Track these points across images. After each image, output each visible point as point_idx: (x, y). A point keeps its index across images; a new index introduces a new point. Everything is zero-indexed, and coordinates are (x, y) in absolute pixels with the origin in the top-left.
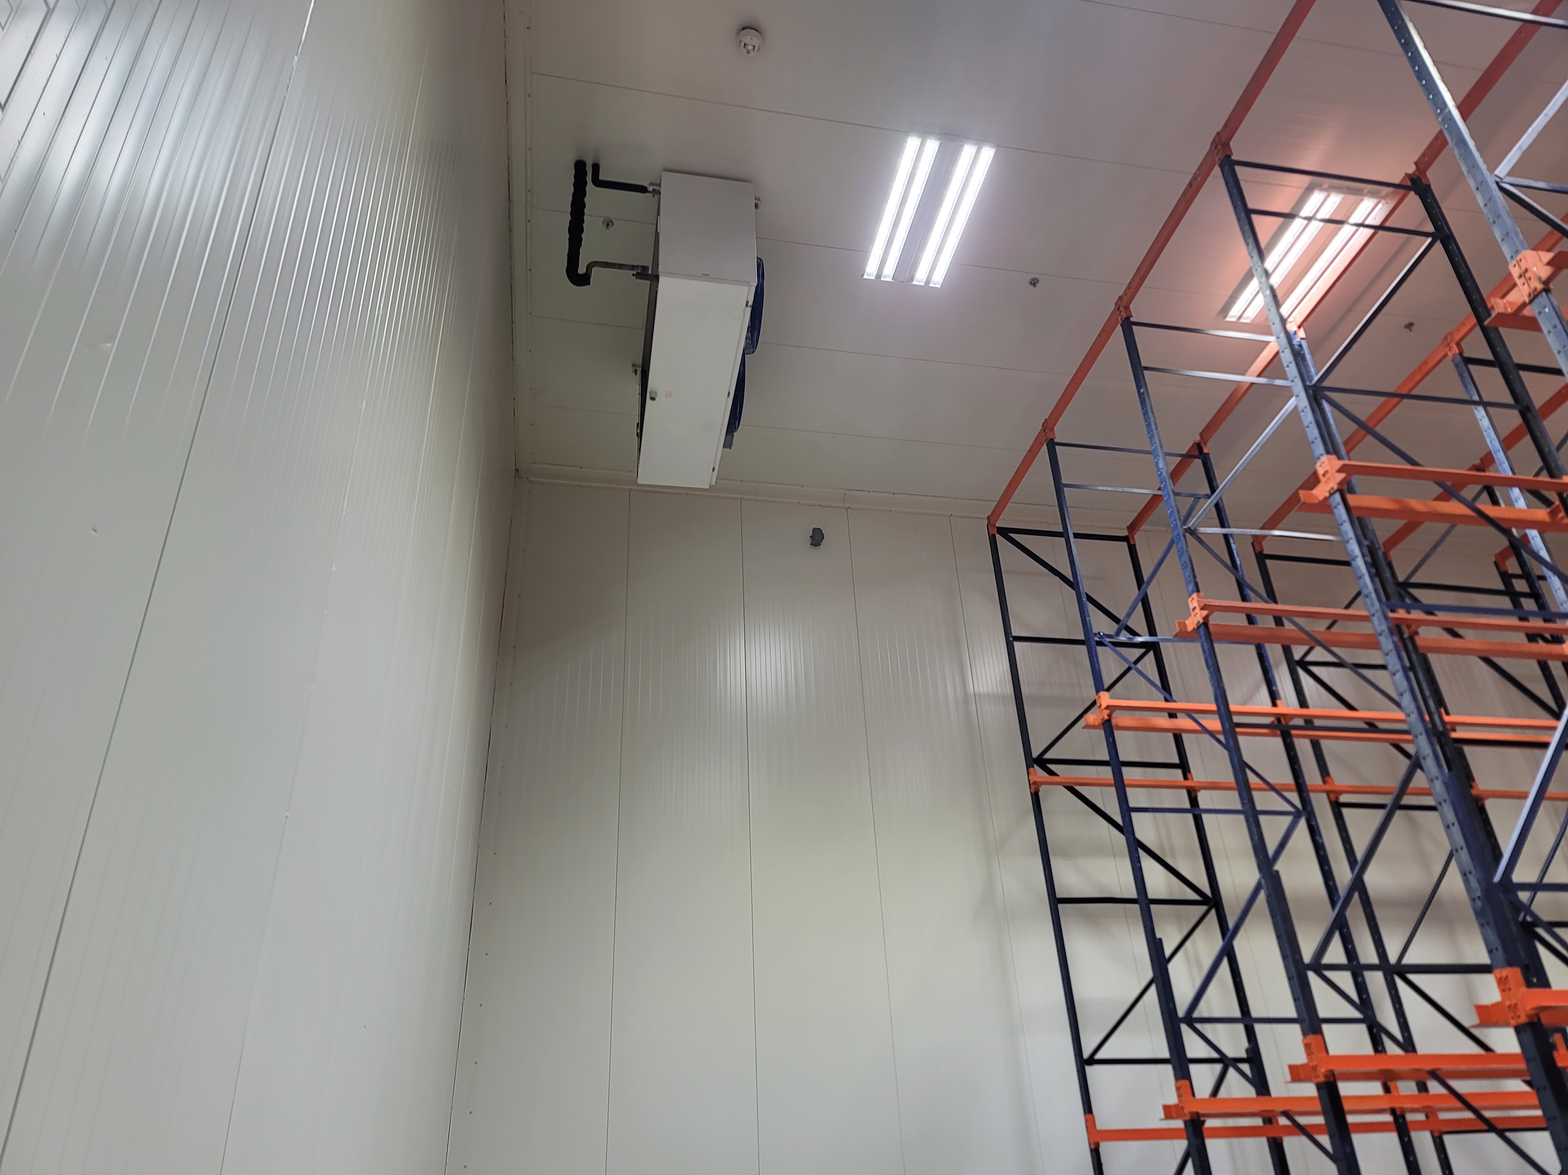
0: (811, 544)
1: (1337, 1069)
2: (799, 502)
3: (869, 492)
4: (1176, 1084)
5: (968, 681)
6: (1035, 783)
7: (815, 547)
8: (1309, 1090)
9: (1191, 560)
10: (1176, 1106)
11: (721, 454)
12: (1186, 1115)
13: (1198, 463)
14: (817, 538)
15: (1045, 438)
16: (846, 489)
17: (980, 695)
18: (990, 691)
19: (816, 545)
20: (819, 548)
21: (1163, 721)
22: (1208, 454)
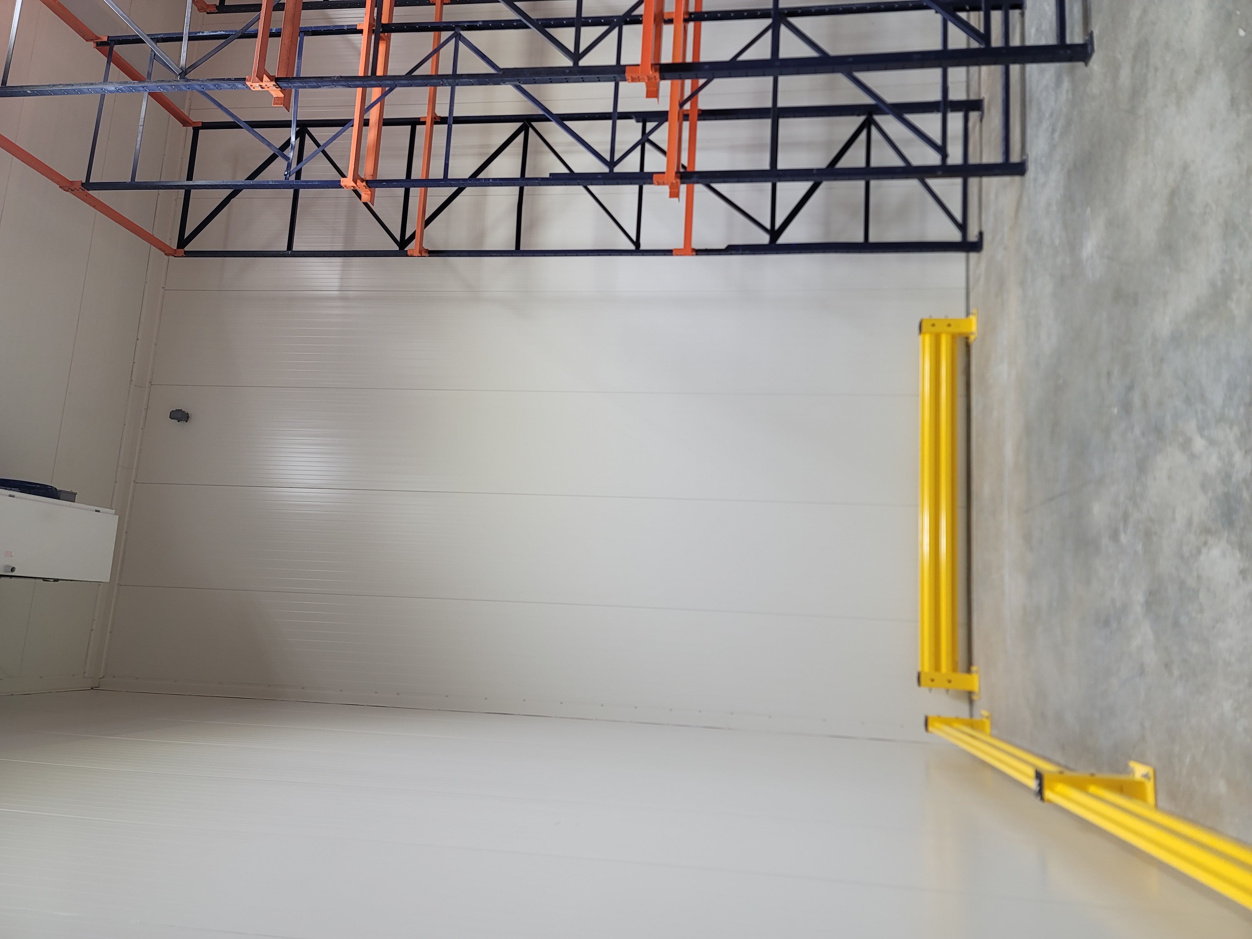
0: (186, 422)
1: (651, 61)
2: (142, 429)
3: (134, 363)
4: (655, 185)
5: (326, 295)
6: (420, 252)
7: (189, 419)
8: (665, 86)
9: (212, 80)
10: (670, 188)
11: (81, 504)
12: (677, 182)
13: (117, 48)
14: (180, 416)
15: (81, 190)
16: (130, 383)
17: (341, 286)
18: (337, 276)
19: (188, 417)
20: (191, 415)
21: (371, 133)
22: (108, 37)
